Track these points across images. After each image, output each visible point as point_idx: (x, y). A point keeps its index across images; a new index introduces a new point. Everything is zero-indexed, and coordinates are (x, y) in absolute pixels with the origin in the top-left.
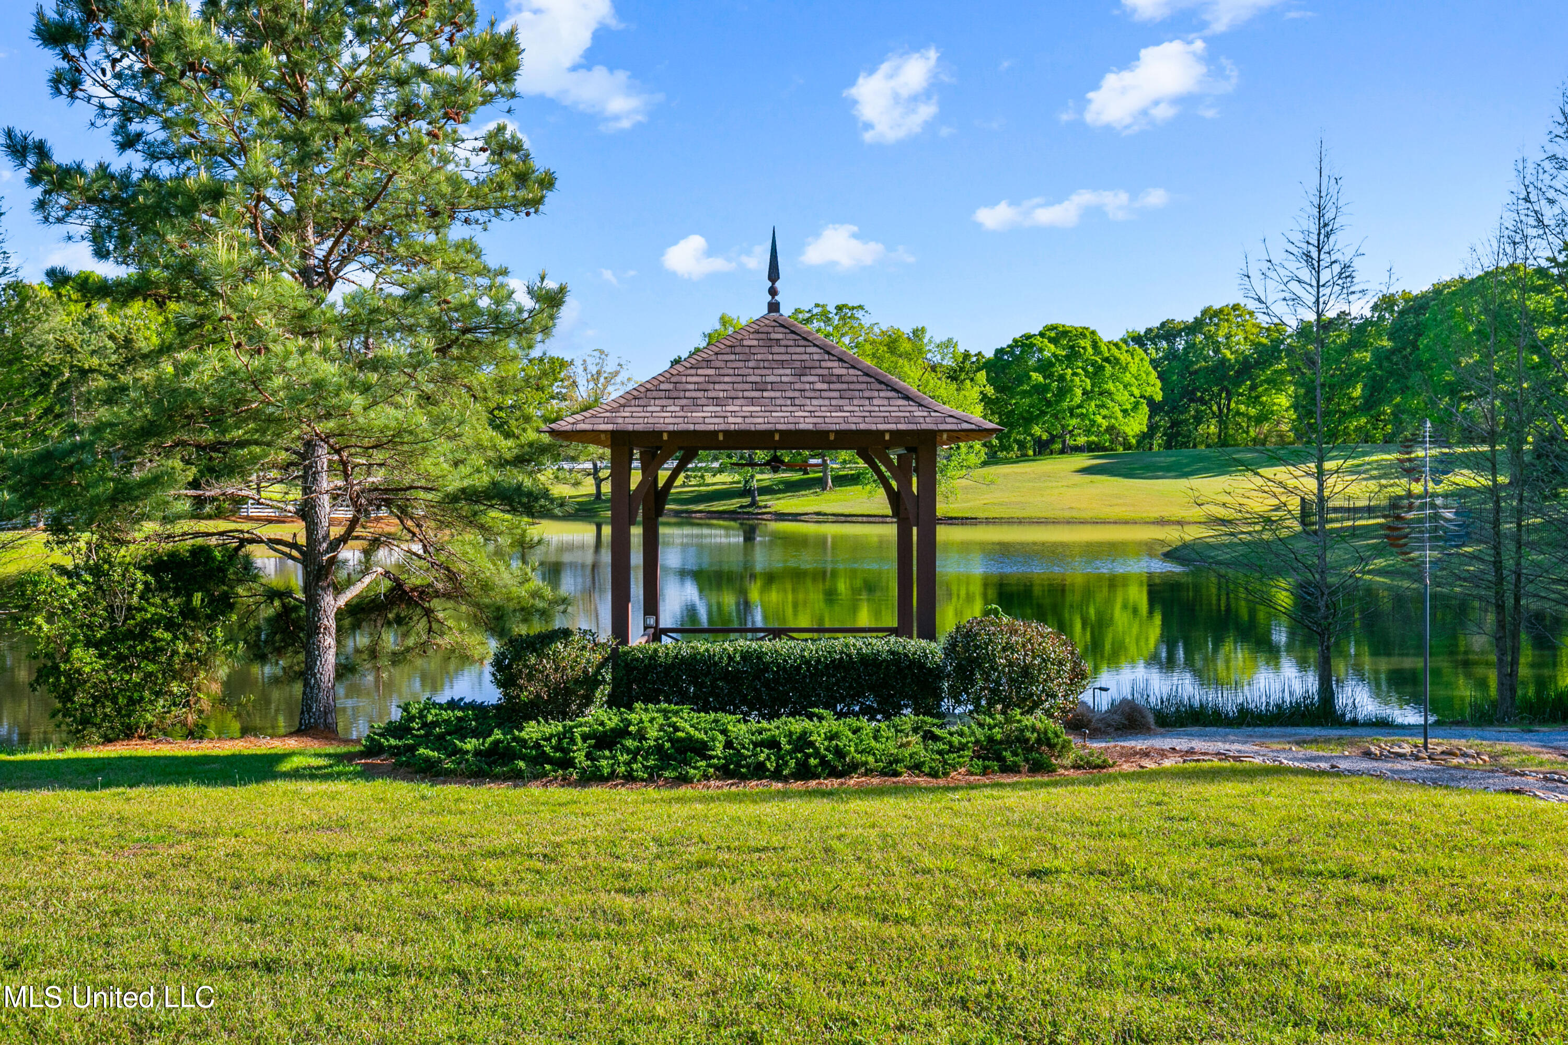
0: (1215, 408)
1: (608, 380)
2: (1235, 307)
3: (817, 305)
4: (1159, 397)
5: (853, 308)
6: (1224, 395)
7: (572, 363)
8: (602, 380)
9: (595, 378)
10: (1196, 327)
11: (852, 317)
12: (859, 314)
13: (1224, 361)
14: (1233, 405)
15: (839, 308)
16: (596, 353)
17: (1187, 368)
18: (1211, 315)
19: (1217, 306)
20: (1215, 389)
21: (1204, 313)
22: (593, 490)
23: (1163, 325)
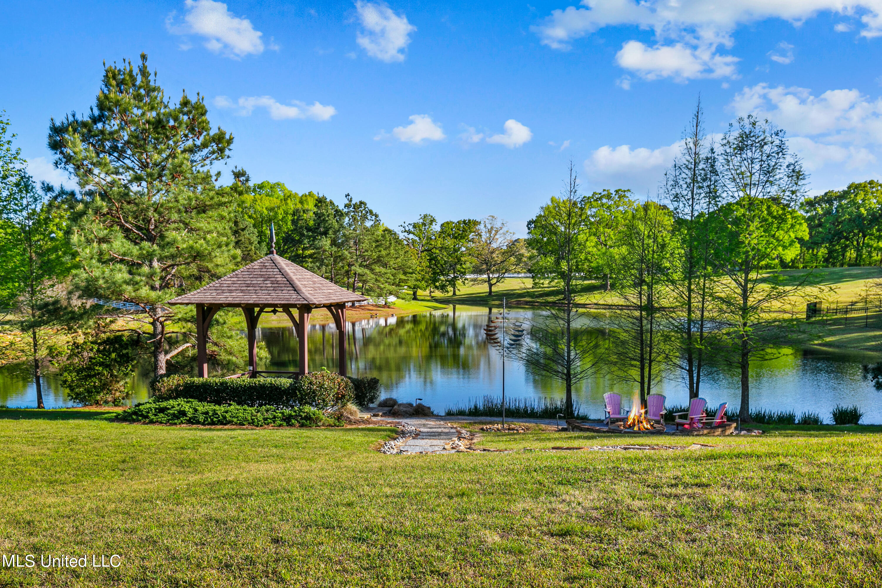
0: (855, 243)
1: (497, 232)
2: (871, 183)
3: (604, 190)
4: (807, 238)
5: (625, 191)
6: (861, 235)
7: (480, 223)
8: (493, 232)
9: (490, 232)
10: (844, 195)
11: (624, 196)
12: (628, 194)
13: (860, 216)
14: (866, 241)
15: (617, 191)
16: (490, 218)
17: (837, 220)
18: (855, 188)
19: (857, 182)
20: (856, 231)
21: (849, 187)
22: (488, 290)
23: (826, 194)
